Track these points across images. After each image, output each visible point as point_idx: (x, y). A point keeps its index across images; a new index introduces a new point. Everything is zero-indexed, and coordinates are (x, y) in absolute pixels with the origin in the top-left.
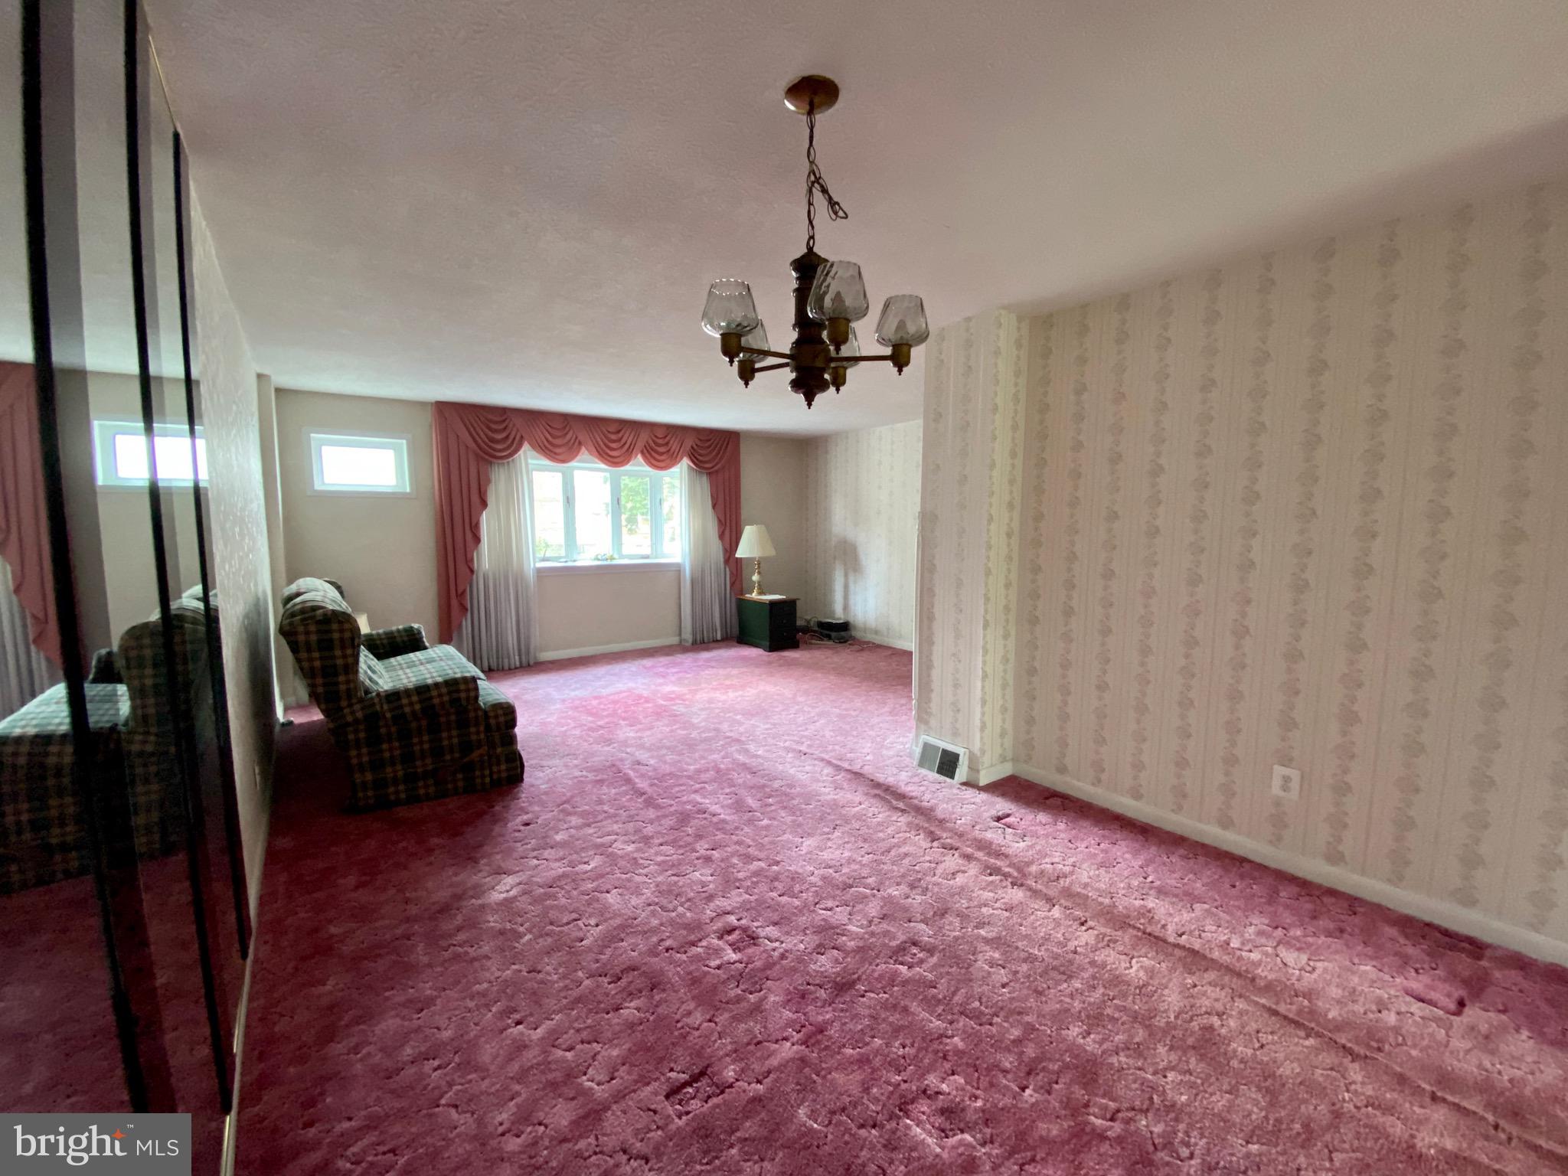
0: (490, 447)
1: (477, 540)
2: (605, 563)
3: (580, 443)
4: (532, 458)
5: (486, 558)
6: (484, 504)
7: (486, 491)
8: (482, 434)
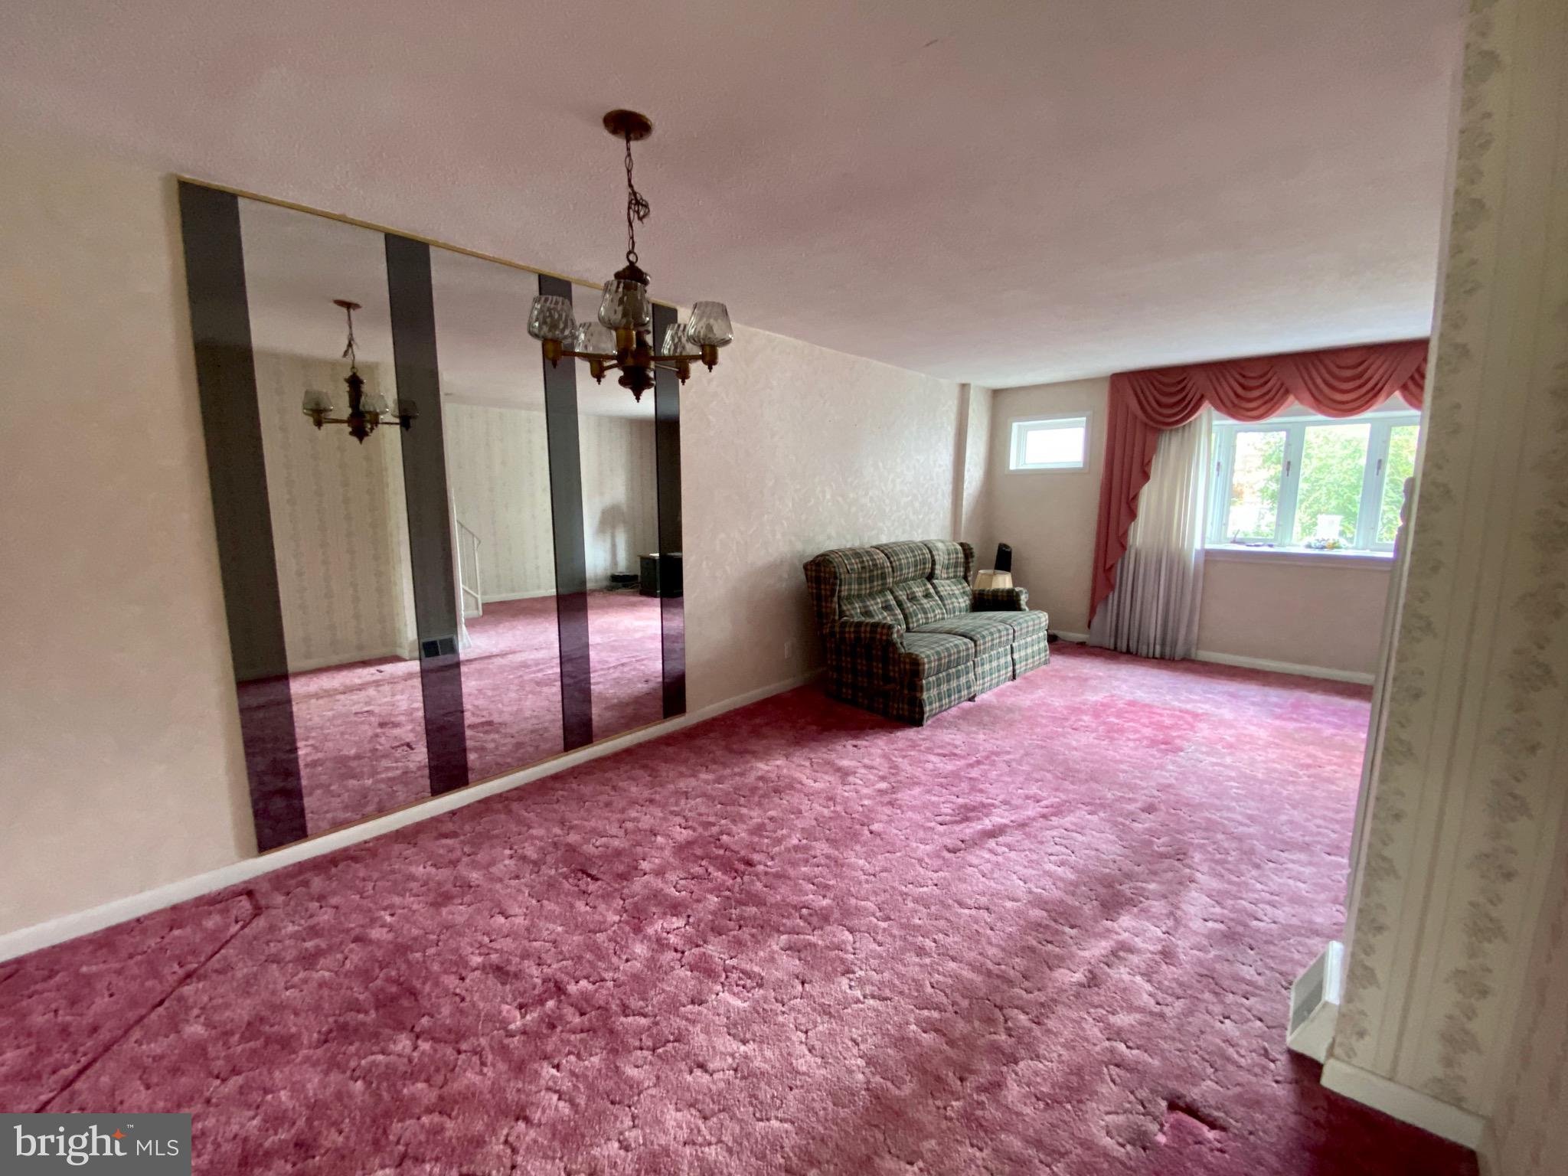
0: (1160, 414)
1: (1133, 514)
2: (1317, 552)
3: (1287, 392)
4: (1218, 419)
5: (1140, 534)
6: (1146, 476)
7: (1150, 461)
8: (1151, 399)
